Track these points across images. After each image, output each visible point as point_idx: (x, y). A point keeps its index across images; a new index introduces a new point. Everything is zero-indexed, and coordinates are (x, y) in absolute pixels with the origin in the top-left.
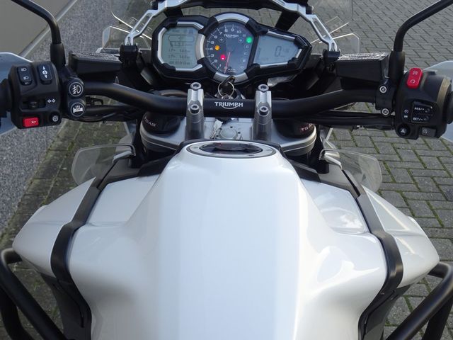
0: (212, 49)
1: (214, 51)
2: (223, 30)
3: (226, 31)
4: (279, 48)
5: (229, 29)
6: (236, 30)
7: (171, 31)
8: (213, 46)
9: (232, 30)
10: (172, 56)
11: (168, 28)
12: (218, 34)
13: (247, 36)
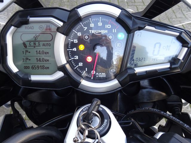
0: (75, 49)
1: (78, 52)
2: (88, 25)
3: (92, 25)
4: (158, 45)
5: (96, 23)
6: (104, 23)
7: (23, 28)
8: (76, 45)
9: (100, 24)
10: (27, 59)
11: (18, 26)
12: (81, 30)
13: (118, 32)
